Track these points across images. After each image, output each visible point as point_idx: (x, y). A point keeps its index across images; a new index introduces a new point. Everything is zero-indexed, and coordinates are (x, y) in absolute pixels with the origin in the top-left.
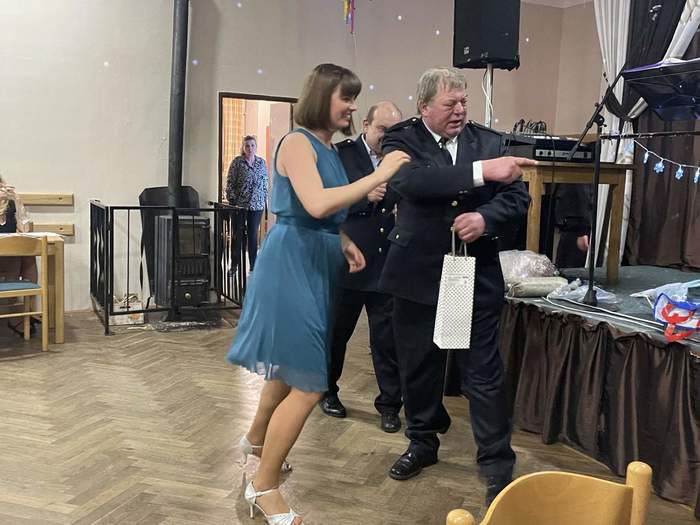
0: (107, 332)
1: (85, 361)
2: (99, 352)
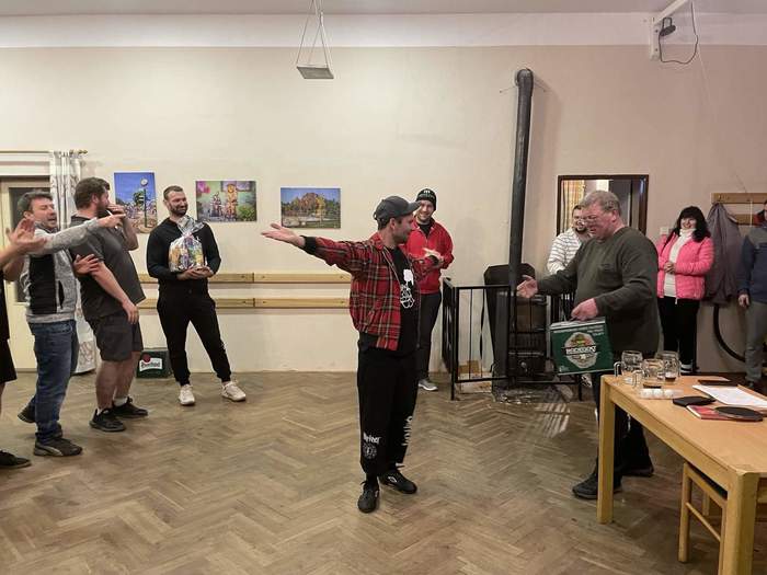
0: (453, 398)
1: (431, 428)
2: (444, 419)
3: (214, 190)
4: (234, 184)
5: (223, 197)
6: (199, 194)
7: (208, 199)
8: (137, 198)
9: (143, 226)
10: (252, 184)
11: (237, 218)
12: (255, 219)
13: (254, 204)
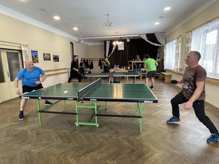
3: (46, 55)
4: (48, 54)
5: (47, 56)
6: (44, 56)
7: (45, 56)
8: (35, 56)
9: (36, 62)
10: (50, 54)
11: (49, 60)
12: (50, 60)
13: (50, 57)
